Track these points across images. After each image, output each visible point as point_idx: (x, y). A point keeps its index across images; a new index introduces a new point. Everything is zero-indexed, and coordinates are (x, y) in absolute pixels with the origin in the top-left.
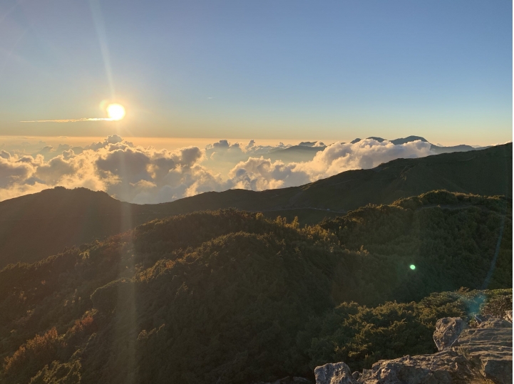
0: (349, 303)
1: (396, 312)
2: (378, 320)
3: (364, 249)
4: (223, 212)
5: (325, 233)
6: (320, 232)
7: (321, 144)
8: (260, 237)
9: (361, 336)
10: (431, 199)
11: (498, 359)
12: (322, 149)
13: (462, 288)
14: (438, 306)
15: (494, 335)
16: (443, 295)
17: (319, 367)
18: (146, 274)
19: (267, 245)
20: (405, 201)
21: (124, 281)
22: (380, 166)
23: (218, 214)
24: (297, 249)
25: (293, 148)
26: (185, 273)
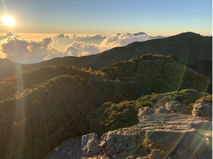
0: (108, 103)
1: (126, 105)
2: (119, 109)
3: (118, 79)
4: (57, 66)
5: (103, 73)
6: (101, 73)
7: (104, 36)
8: (72, 77)
9: (111, 116)
10: (145, 58)
11: (152, 131)
12: (105, 38)
13: (154, 93)
14: (144, 101)
15: (154, 118)
16: (146, 96)
17: (84, 136)
18: (19, 96)
19: (76, 80)
20: (135, 59)
21: (8, 100)
22: (128, 45)
23: (55, 67)
24: (89, 81)
25: (93, 38)
26: (37, 95)
